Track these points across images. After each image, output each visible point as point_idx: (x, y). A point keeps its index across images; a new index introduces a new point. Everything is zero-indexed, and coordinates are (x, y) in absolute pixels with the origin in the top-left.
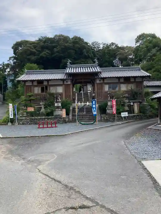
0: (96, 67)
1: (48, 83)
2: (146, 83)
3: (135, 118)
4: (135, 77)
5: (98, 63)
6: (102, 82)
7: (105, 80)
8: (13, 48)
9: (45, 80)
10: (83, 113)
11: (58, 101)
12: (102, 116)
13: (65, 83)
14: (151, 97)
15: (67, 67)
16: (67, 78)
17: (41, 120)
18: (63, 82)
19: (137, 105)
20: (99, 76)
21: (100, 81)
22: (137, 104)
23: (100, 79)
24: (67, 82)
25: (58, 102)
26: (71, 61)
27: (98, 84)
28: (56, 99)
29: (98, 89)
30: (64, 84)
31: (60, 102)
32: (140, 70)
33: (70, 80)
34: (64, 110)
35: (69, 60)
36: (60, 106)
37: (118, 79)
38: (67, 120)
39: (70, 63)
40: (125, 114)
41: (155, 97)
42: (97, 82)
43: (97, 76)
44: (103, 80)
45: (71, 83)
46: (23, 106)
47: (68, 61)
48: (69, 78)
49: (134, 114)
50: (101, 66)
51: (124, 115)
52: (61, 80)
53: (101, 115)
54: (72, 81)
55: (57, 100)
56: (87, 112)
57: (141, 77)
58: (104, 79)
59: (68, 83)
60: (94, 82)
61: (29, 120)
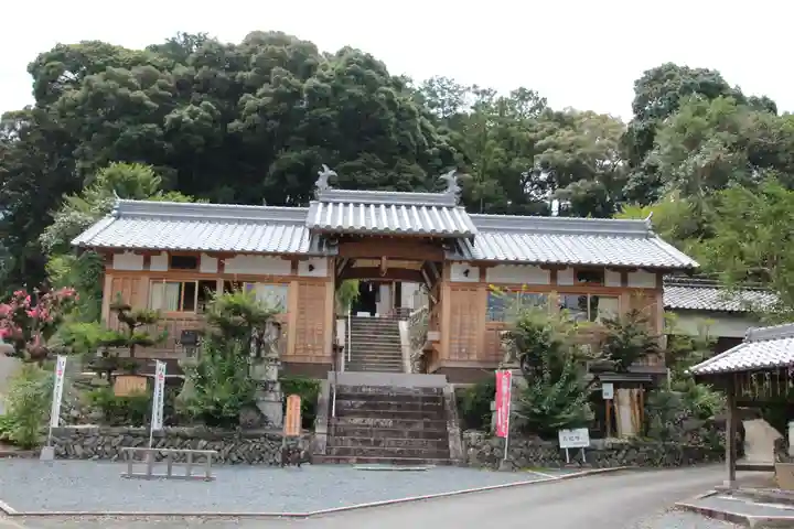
0: (450, 208)
1: (221, 266)
2: (673, 296)
3: (620, 456)
4: (625, 271)
5: (458, 193)
6: (474, 277)
7: (488, 270)
9: (211, 253)
10: (382, 422)
11: (265, 355)
12: (472, 440)
13: (303, 271)
14: (692, 368)
15: (313, 198)
16: (316, 251)
17: (179, 440)
18: (294, 267)
19: (632, 399)
20: (461, 252)
21: (466, 273)
22: (631, 393)
23: (466, 266)
24: (311, 268)
25: (266, 359)
26: (334, 173)
27: (455, 287)
28: (258, 346)
29: (453, 311)
30: (294, 277)
31: (276, 360)
32: (647, 237)
33: (325, 260)
34: (295, 403)
35: (327, 169)
36: (273, 382)
37: (548, 272)
38: (303, 447)
39: (330, 178)
40: (577, 438)
41: (709, 369)
42: (454, 278)
43: (452, 251)
44: (483, 274)
45: (328, 273)
46: (94, 370)
47: (323, 170)
48: (324, 249)
49: (613, 440)
50: (470, 203)
51: (570, 438)
52: (286, 256)
53: (466, 435)
54: (336, 262)
55: (259, 353)
56: (402, 416)
57: (651, 269)
58: (484, 266)
59: (314, 274)
60: (437, 276)
61: (121, 438)
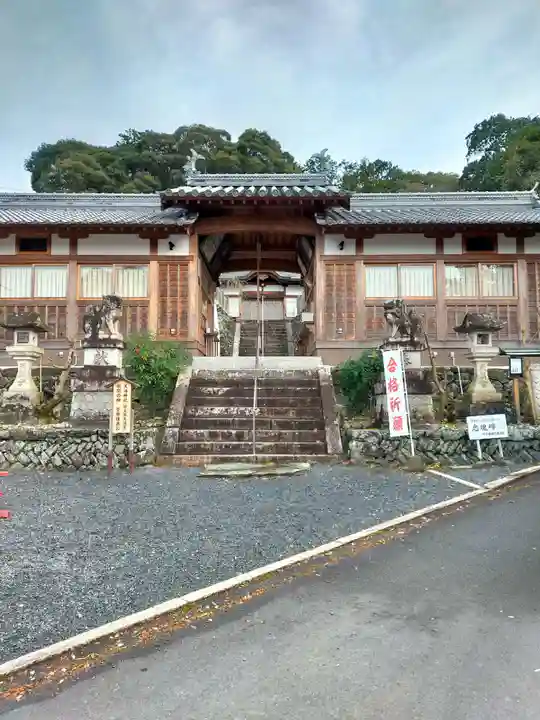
1: (73, 248)
6: (350, 250)
7: (366, 241)
8: (29, 166)
10: (248, 411)
11: (102, 335)
12: (355, 433)
13: (163, 250)
18: (154, 245)
21: (342, 246)
23: (342, 234)
24: (172, 246)
25: (105, 341)
26: (200, 157)
27: (330, 261)
28: (94, 326)
30: (153, 256)
31: (118, 342)
32: (535, 207)
33: (185, 238)
34: (123, 393)
35: (195, 153)
36: (113, 368)
37: (432, 241)
39: (198, 162)
40: (493, 426)
42: (328, 252)
44: (360, 246)
45: (191, 251)
51: (484, 427)
52: (142, 233)
55: (95, 334)
56: (271, 403)
58: (361, 236)
59: (176, 253)
